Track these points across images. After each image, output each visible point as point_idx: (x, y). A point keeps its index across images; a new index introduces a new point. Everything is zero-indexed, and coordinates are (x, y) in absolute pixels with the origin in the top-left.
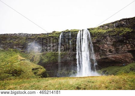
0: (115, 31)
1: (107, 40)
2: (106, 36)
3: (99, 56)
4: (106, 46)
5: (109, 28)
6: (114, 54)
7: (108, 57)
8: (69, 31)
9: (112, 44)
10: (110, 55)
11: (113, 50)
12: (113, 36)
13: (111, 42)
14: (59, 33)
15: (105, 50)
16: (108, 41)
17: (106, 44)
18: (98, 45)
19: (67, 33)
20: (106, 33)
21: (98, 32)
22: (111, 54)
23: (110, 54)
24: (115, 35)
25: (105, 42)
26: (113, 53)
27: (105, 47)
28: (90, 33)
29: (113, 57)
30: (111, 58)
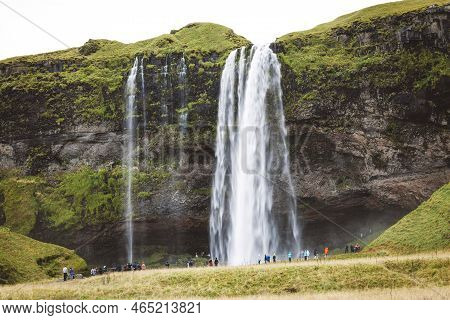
0: (396, 69)
1: (361, 109)
2: (359, 91)
3: (333, 183)
4: (357, 135)
5: (373, 49)
6: (394, 175)
7: (368, 186)
8: (174, 54)
9: (383, 127)
10: (376, 177)
11: (390, 154)
12: (388, 90)
13: (378, 118)
14: (124, 64)
15: (354, 156)
16: (366, 114)
17: (360, 127)
18: (321, 131)
19: (162, 61)
20: (359, 74)
21: (324, 67)
22: (382, 173)
23: (377, 172)
24: (397, 89)
25: (356, 120)
26: (389, 170)
27: (357, 141)
28: (285, 69)
29: (389, 189)
30: (383, 193)
